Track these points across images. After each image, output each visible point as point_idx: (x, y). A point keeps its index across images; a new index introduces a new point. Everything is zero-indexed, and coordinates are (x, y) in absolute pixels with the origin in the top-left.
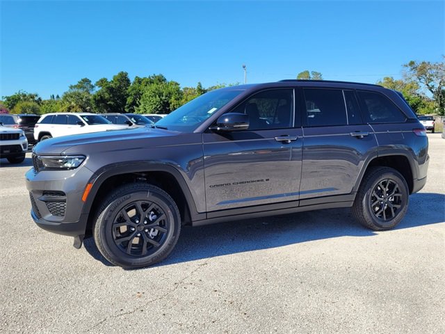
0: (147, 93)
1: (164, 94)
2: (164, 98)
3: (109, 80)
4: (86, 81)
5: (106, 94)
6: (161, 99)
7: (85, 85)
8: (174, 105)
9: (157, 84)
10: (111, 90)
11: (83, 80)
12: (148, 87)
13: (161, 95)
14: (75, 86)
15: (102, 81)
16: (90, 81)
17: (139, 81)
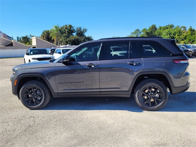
0: (164, 34)
1: (172, 34)
2: (172, 35)
3: (147, 29)
4: (138, 30)
5: (145, 35)
6: (170, 36)
7: (137, 32)
8: (177, 39)
9: (170, 29)
10: (148, 33)
11: (136, 30)
12: (164, 31)
13: (170, 34)
14: (133, 33)
15: (144, 30)
16: (140, 30)
17: (161, 28)
